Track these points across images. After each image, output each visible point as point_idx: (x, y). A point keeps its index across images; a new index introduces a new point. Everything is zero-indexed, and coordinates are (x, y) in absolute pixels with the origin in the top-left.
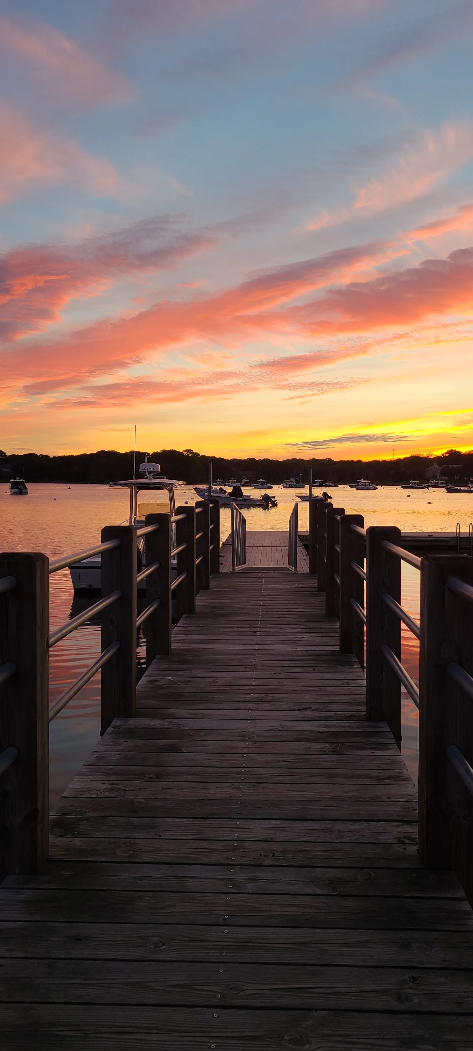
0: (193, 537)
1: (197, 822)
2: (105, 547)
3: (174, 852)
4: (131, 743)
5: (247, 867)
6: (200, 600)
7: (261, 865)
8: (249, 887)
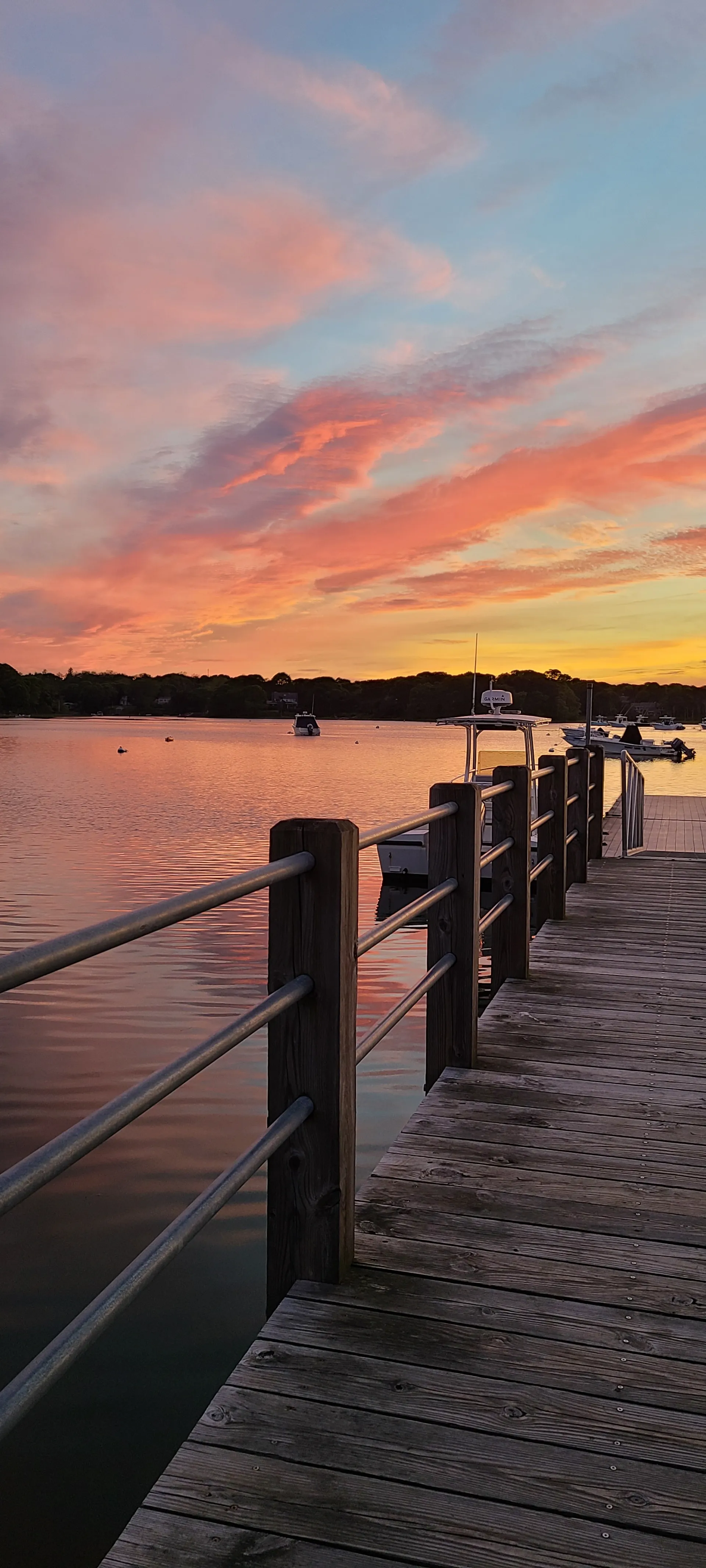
0: (563, 802)
1: (571, 1235)
2: (435, 814)
3: (537, 1277)
4: (469, 1106)
5: (652, 1315)
6: (573, 898)
7: (673, 1315)
8: (656, 1346)
